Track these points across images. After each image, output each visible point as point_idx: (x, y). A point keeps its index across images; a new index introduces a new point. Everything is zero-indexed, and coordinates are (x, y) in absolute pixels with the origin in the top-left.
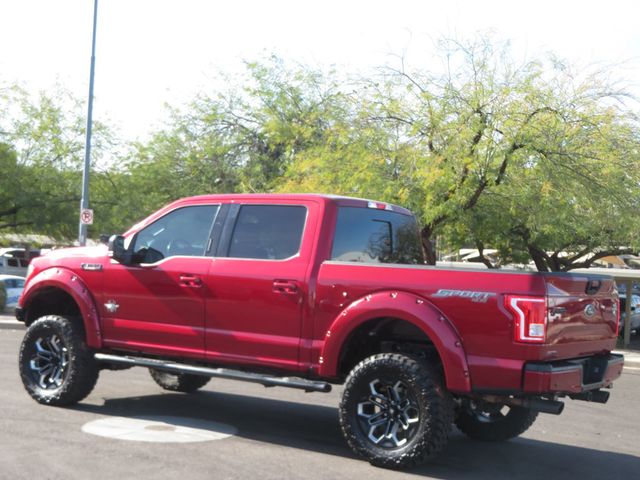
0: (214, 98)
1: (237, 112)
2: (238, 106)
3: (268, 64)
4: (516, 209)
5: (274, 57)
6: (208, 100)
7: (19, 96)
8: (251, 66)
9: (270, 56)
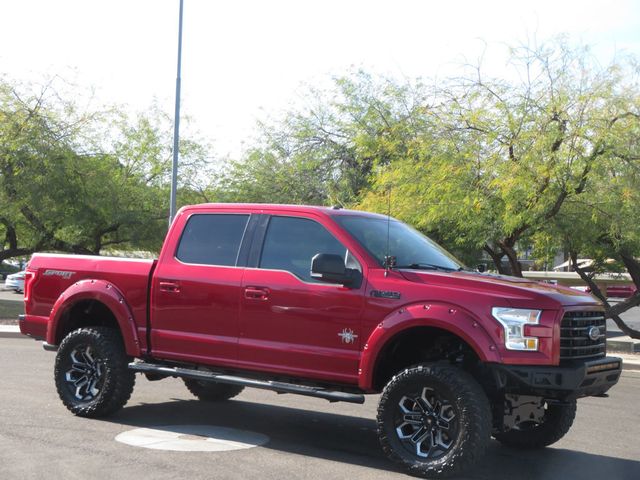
0: (306, 115)
1: (327, 129)
2: (329, 122)
3: (355, 80)
4: (599, 216)
5: (361, 72)
6: (300, 117)
7: (119, 119)
8: (340, 82)
9: (357, 72)
